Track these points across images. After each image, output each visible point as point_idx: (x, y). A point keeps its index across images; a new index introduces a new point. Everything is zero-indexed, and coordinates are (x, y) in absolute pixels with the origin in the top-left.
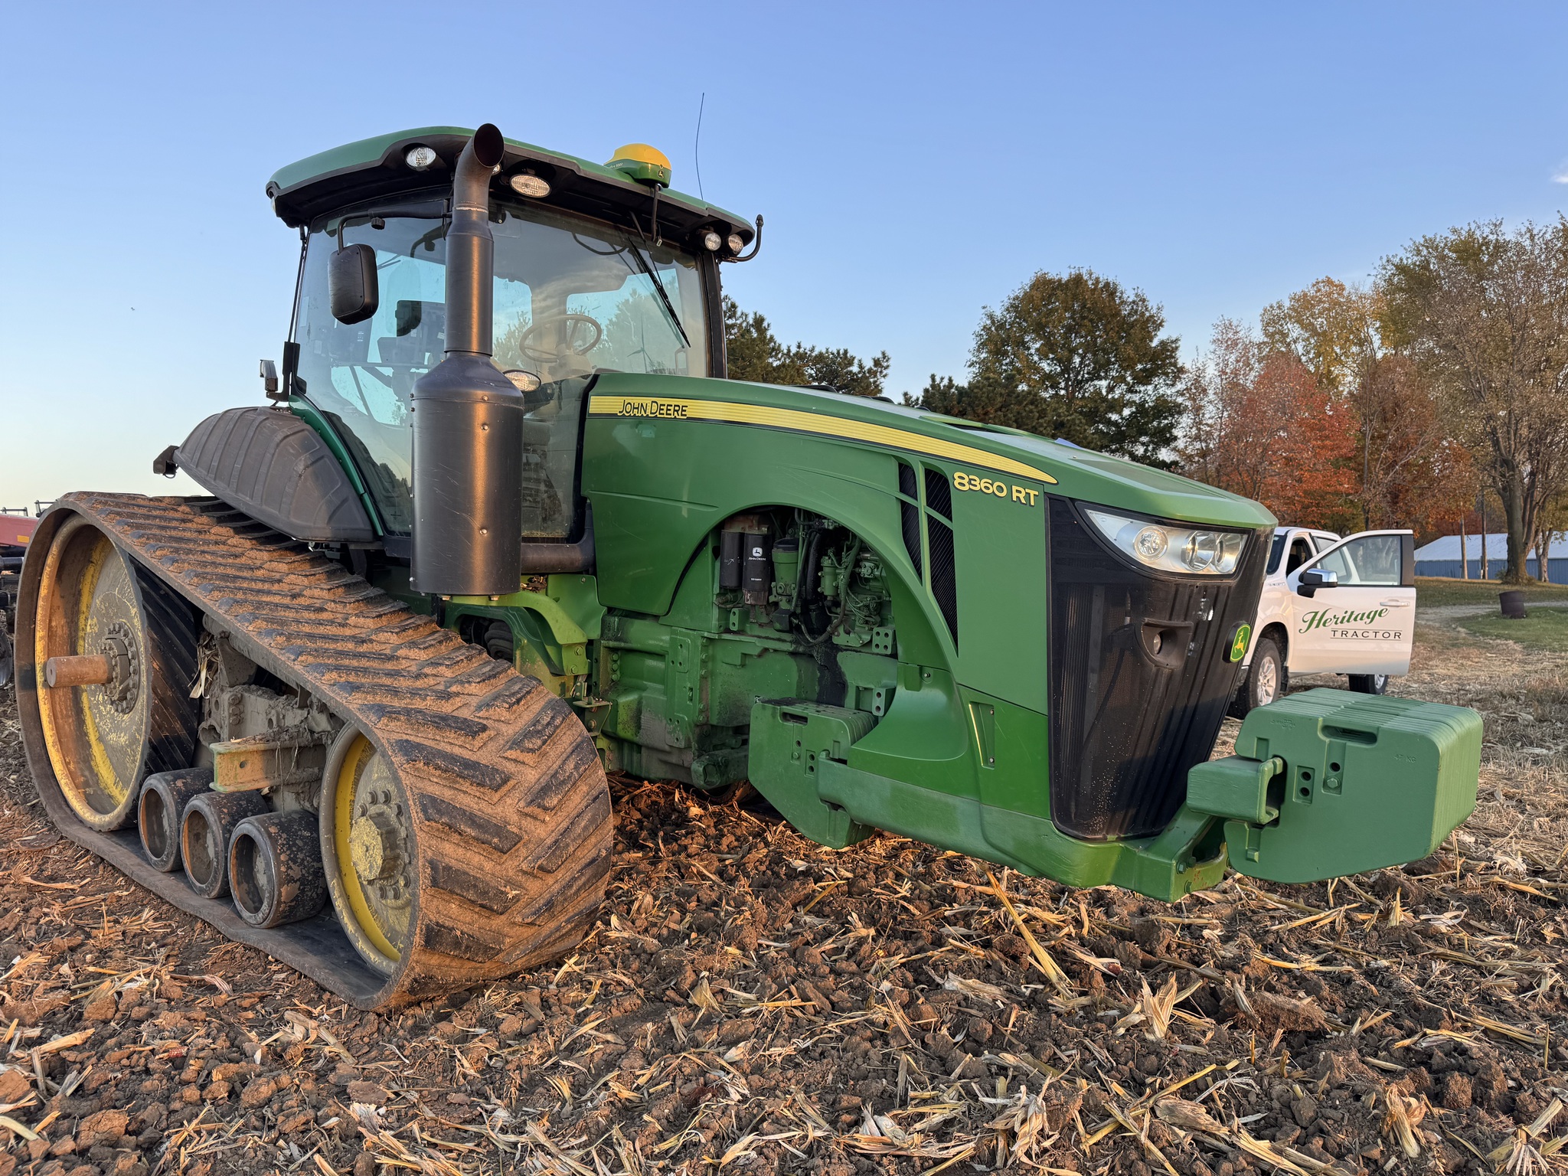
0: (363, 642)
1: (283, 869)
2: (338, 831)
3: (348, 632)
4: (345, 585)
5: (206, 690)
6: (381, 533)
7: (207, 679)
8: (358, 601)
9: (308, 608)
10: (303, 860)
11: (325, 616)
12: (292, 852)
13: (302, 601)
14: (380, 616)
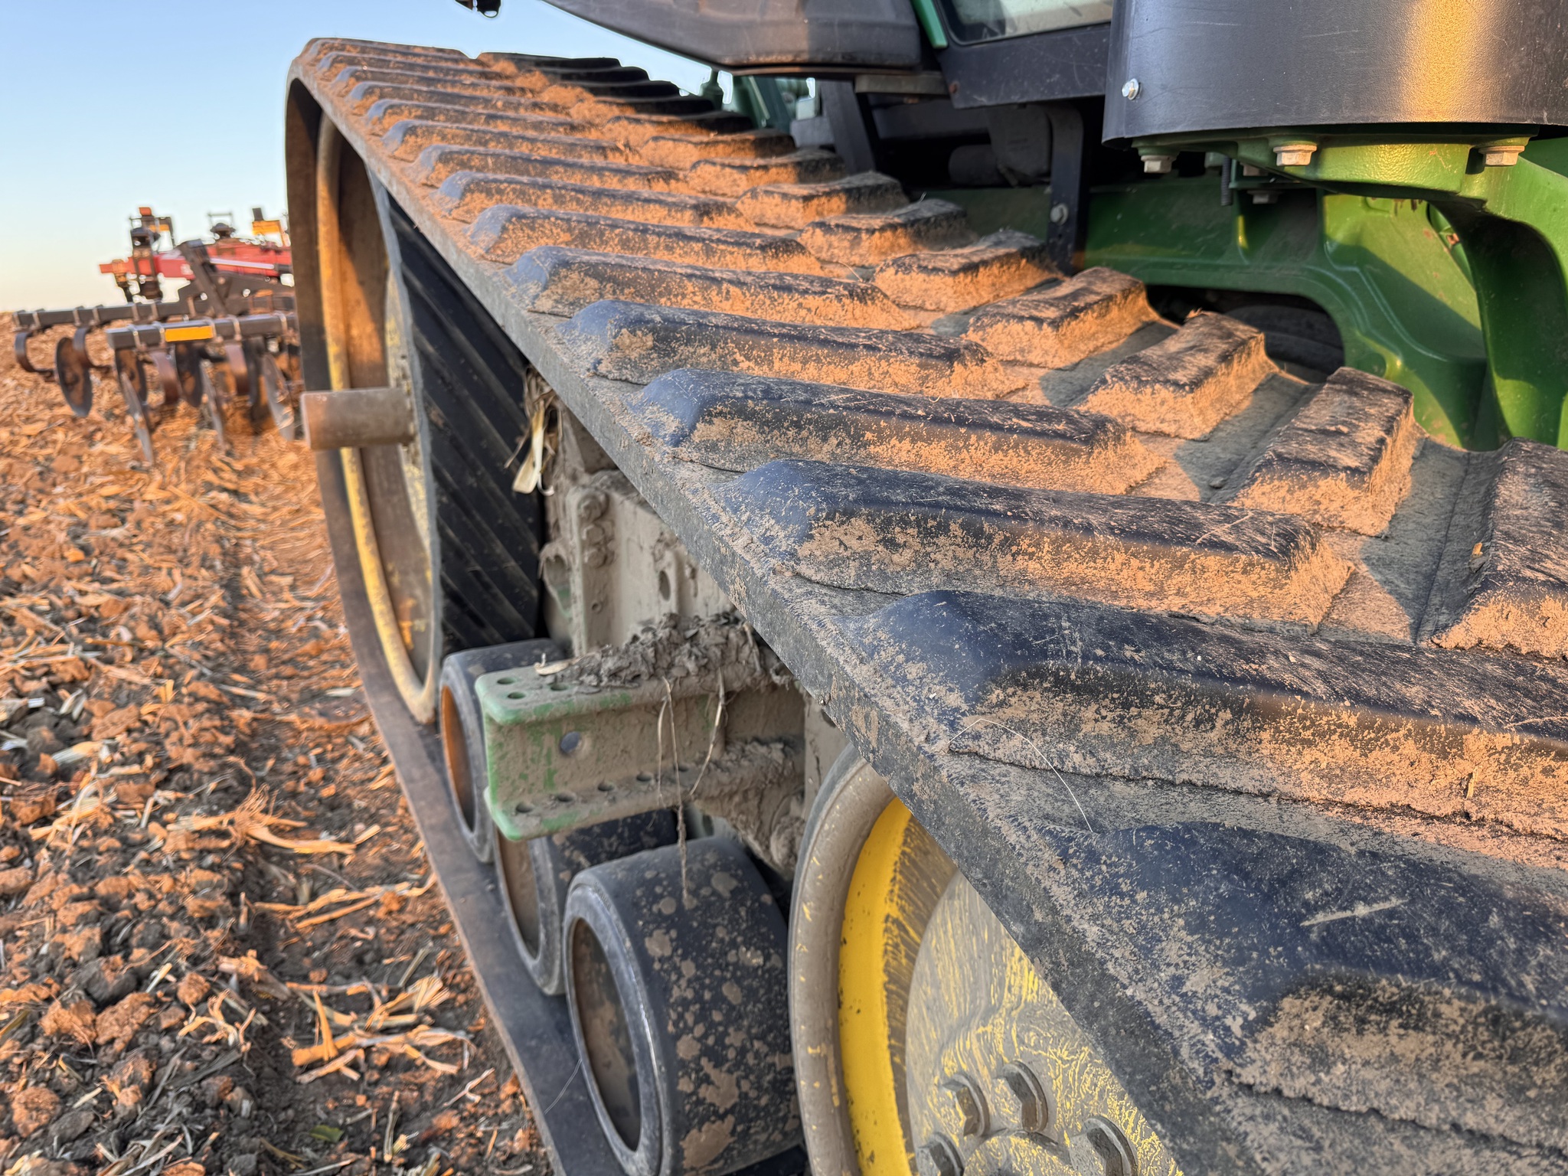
0: (951, 356)
1: (685, 1085)
2: (848, 1014)
3: (877, 318)
4: (848, 192)
5: (546, 474)
6: (940, 40)
7: (545, 450)
8: (893, 227)
9: (741, 241)
10: (742, 1051)
11: (797, 265)
12: (711, 1026)
13: (726, 223)
14: (971, 268)
